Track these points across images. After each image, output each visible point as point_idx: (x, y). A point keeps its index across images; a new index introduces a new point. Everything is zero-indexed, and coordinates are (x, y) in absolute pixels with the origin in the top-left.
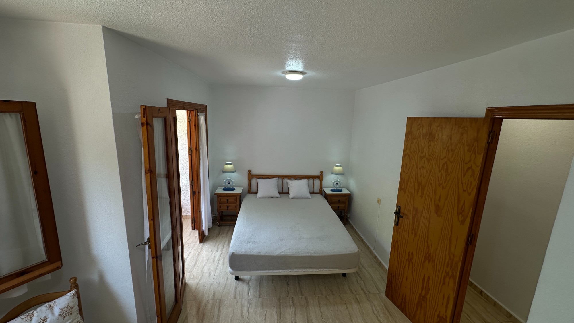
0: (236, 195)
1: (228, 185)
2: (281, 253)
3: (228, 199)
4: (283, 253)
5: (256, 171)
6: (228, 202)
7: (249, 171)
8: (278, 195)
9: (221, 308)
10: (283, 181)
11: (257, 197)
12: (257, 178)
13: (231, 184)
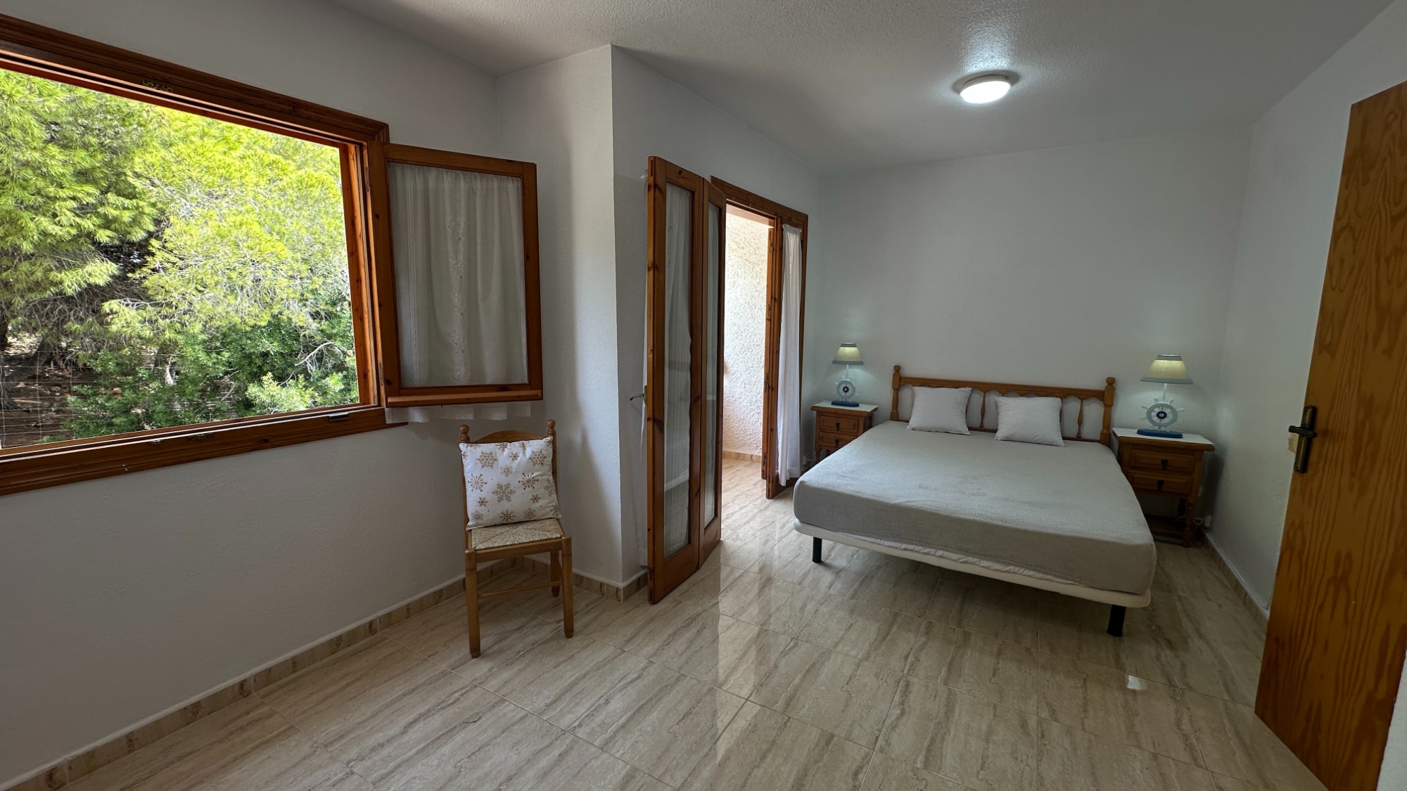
0: (857, 416)
1: (843, 394)
2: (907, 502)
3: (838, 422)
4: (912, 504)
5: (913, 369)
6: (838, 430)
7: (897, 369)
8: (965, 430)
10: (986, 399)
11: (908, 427)
12: (914, 386)
13: (850, 392)
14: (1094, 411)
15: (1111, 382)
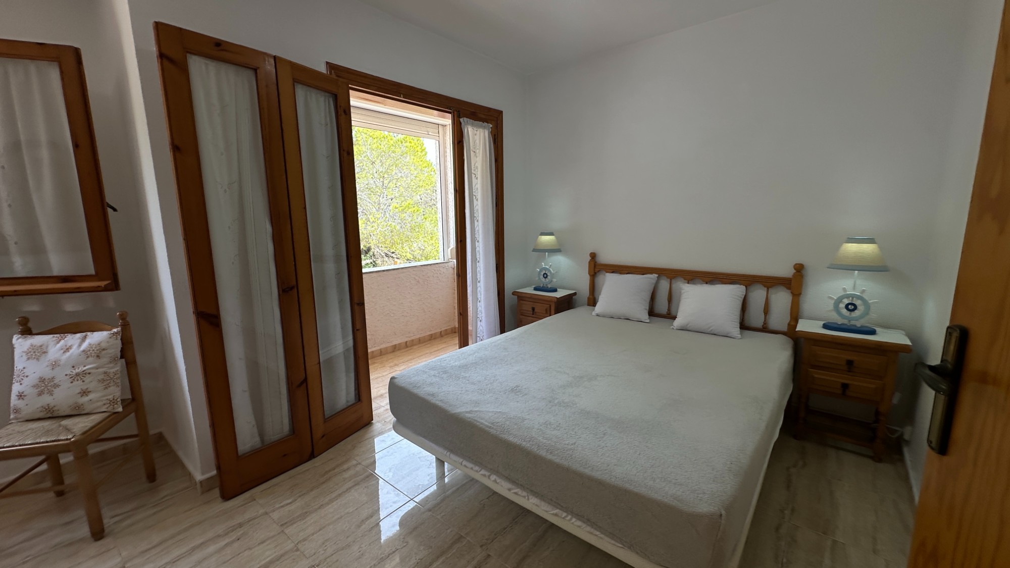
0: (551, 301)
3: (534, 306)
5: (607, 257)
7: (593, 256)
9: (357, 487)
10: (674, 286)
12: (607, 272)
13: (549, 278)
14: (781, 300)
15: (799, 269)
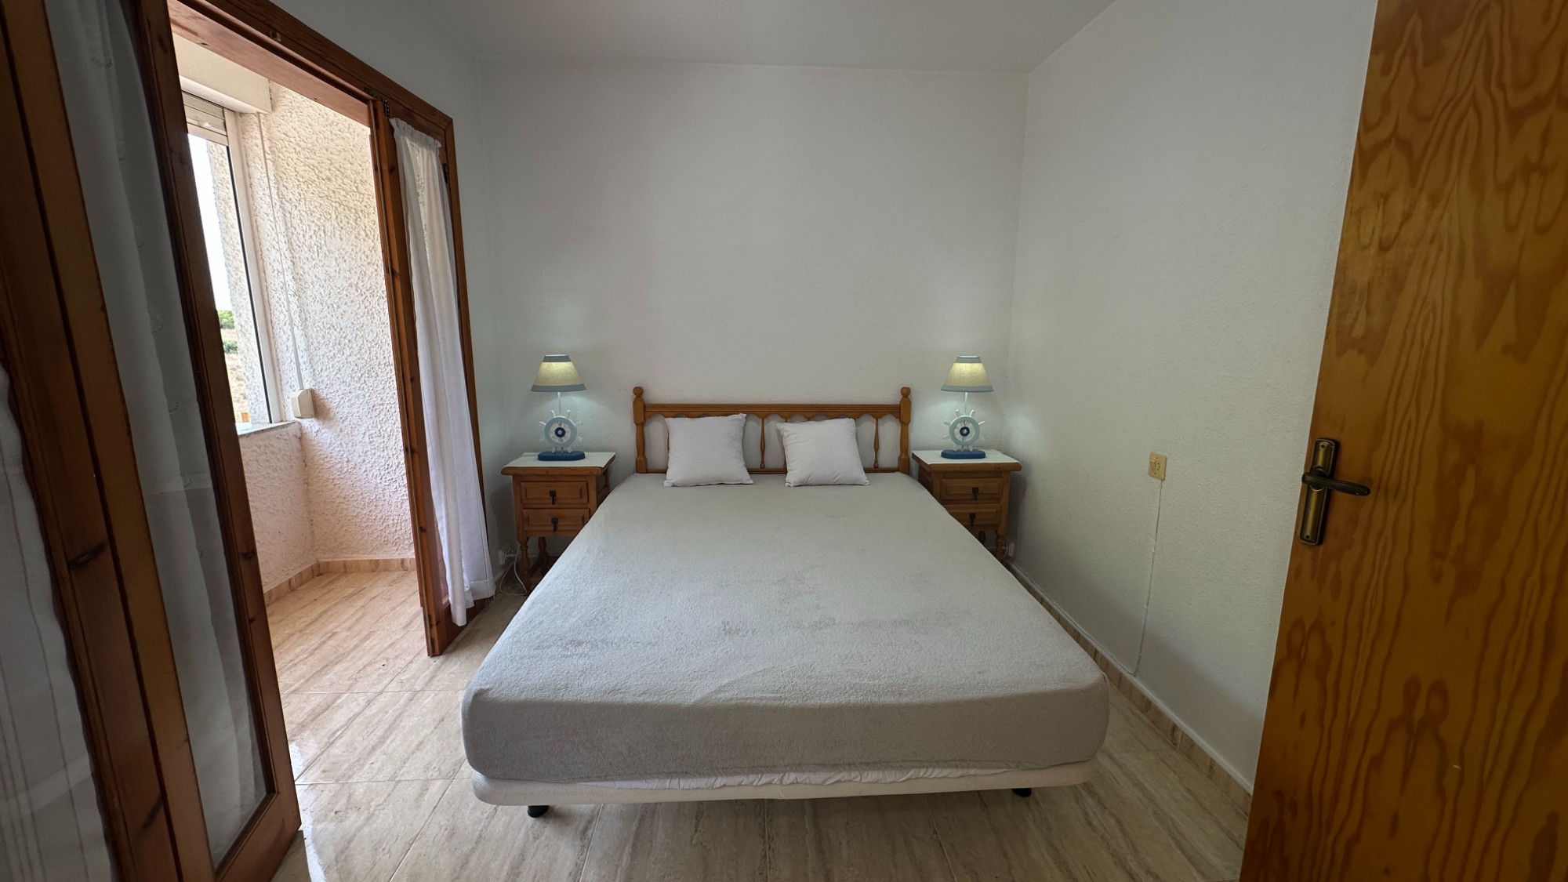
1: (557, 440)
3: (552, 489)
5: (661, 392)
6: (553, 503)
7: (639, 392)
8: (746, 477)
10: (765, 427)
11: (666, 483)
12: (667, 417)
13: (568, 435)
14: (890, 429)
15: (906, 393)
